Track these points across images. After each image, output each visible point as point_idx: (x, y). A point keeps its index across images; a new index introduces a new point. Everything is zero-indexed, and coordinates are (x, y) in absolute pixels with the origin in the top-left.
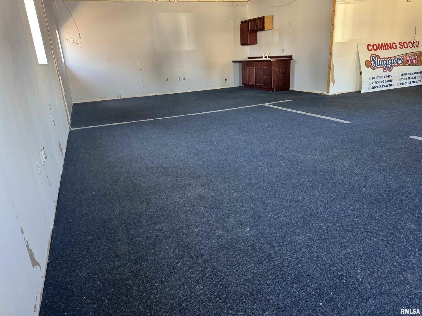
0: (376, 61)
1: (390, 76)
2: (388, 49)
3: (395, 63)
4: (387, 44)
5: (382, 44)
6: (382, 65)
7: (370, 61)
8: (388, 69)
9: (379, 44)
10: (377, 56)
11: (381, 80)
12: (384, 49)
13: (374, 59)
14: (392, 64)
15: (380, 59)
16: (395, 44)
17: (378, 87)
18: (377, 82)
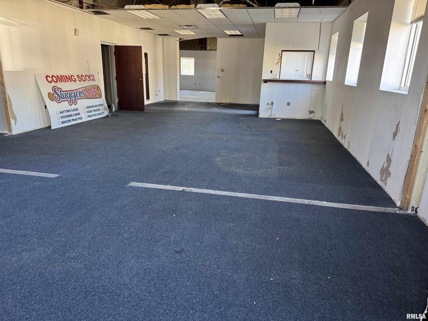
0: (59, 93)
1: (77, 110)
2: (68, 82)
4: (66, 76)
5: (61, 76)
7: (53, 93)
9: (57, 76)
10: (59, 88)
11: (69, 113)
12: (64, 82)
15: (62, 91)
16: (74, 76)
17: (68, 121)
18: (66, 117)
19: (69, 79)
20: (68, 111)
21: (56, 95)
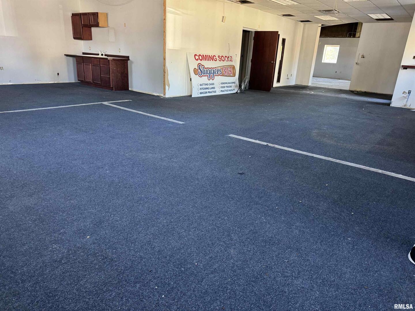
0: (202, 69)
1: (213, 84)
2: (210, 60)
3: (216, 73)
4: (209, 55)
5: (206, 56)
6: (207, 74)
7: (197, 69)
8: (211, 78)
9: (203, 55)
10: (203, 65)
11: (207, 86)
12: (207, 60)
13: (201, 68)
14: (214, 74)
15: (205, 68)
16: (216, 57)
17: (205, 93)
18: (204, 89)
19: (211, 58)
20: (206, 84)
21: (199, 71)
